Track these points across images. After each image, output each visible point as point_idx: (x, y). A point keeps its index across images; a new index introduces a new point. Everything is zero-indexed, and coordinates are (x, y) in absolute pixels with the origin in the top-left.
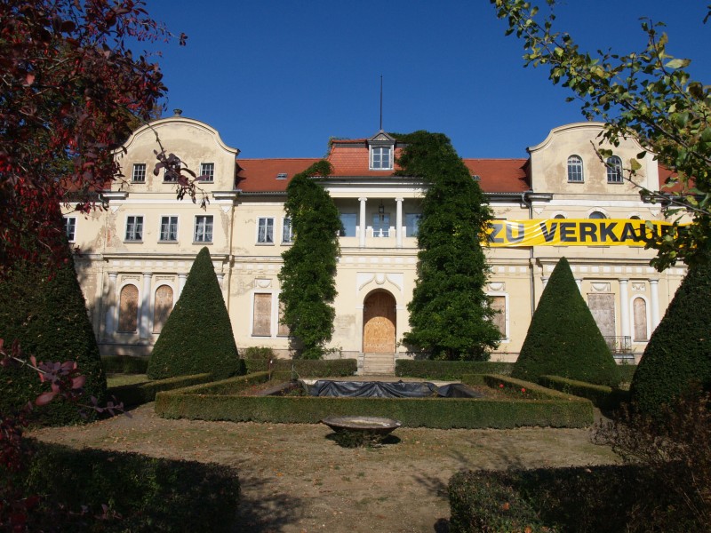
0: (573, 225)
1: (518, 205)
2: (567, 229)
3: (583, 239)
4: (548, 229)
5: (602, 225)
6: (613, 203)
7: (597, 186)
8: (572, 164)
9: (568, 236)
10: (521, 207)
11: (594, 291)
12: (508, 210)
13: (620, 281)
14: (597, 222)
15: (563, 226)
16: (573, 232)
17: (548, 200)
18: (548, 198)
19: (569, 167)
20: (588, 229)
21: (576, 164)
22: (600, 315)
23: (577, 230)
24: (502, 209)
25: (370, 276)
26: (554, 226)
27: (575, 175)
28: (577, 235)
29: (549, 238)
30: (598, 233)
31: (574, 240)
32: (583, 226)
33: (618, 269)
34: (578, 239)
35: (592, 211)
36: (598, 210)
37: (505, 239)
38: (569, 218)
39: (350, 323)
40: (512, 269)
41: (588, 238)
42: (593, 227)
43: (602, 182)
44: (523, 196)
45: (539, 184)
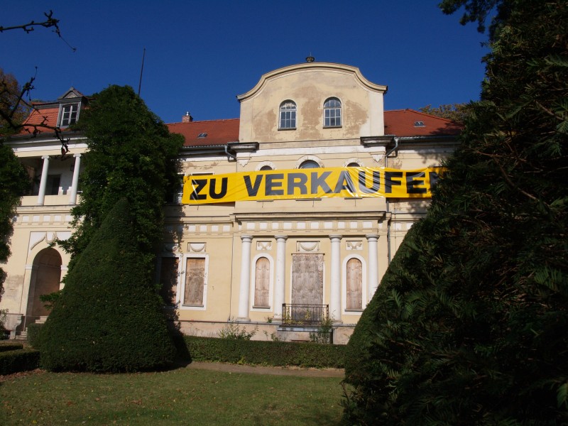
0: (281, 176)
1: (226, 158)
2: (273, 181)
3: (291, 191)
4: (253, 182)
5: (314, 175)
6: (328, 150)
7: (311, 131)
8: (286, 111)
9: (273, 188)
10: (229, 161)
11: (302, 251)
12: (215, 165)
13: (331, 239)
14: (308, 171)
15: (269, 178)
16: (280, 184)
17: (254, 150)
18: (255, 147)
19: (283, 114)
20: (297, 180)
21: (291, 111)
22: (305, 279)
23: (285, 182)
24: (209, 164)
25: (41, 236)
26: (259, 178)
27: (288, 122)
28: (285, 187)
29: (252, 192)
30: (308, 185)
31: (281, 193)
32: (291, 177)
33: (328, 225)
34: (286, 192)
35: (302, 160)
36: (310, 158)
37: (208, 196)
38: (276, 169)
39: (18, 284)
40: (215, 228)
41: (297, 190)
42: (304, 177)
43: (317, 127)
44: (226, 147)
45: (246, 133)
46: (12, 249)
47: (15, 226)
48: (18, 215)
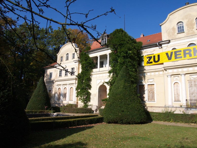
0: (180, 51)
1: (158, 47)
3: (185, 56)
4: (169, 55)
5: (194, 49)
7: (191, 32)
8: (179, 26)
9: (178, 56)
10: (159, 48)
11: (192, 79)
12: (154, 50)
14: (191, 48)
15: (175, 52)
16: (180, 54)
17: (168, 43)
18: (169, 42)
19: (178, 28)
20: (187, 52)
21: (181, 25)
22: (194, 90)
23: (182, 53)
24: (152, 51)
25: (100, 81)
26: (172, 53)
27: (181, 30)
28: (182, 55)
29: (170, 58)
30: (192, 53)
31: (181, 57)
32: (184, 51)
34: (183, 57)
35: (189, 44)
36: (192, 42)
37: (153, 62)
38: (178, 48)
40: (157, 73)
41: (188, 56)
42: (190, 50)
43: (193, 30)
44: (158, 44)
45: (165, 37)
46: (92, 86)
47: (92, 78)
48: (92, 75)
